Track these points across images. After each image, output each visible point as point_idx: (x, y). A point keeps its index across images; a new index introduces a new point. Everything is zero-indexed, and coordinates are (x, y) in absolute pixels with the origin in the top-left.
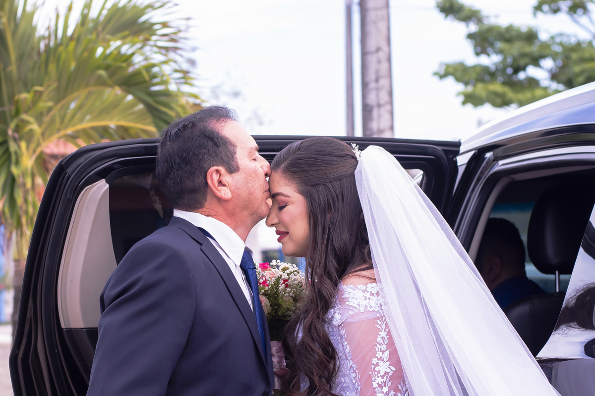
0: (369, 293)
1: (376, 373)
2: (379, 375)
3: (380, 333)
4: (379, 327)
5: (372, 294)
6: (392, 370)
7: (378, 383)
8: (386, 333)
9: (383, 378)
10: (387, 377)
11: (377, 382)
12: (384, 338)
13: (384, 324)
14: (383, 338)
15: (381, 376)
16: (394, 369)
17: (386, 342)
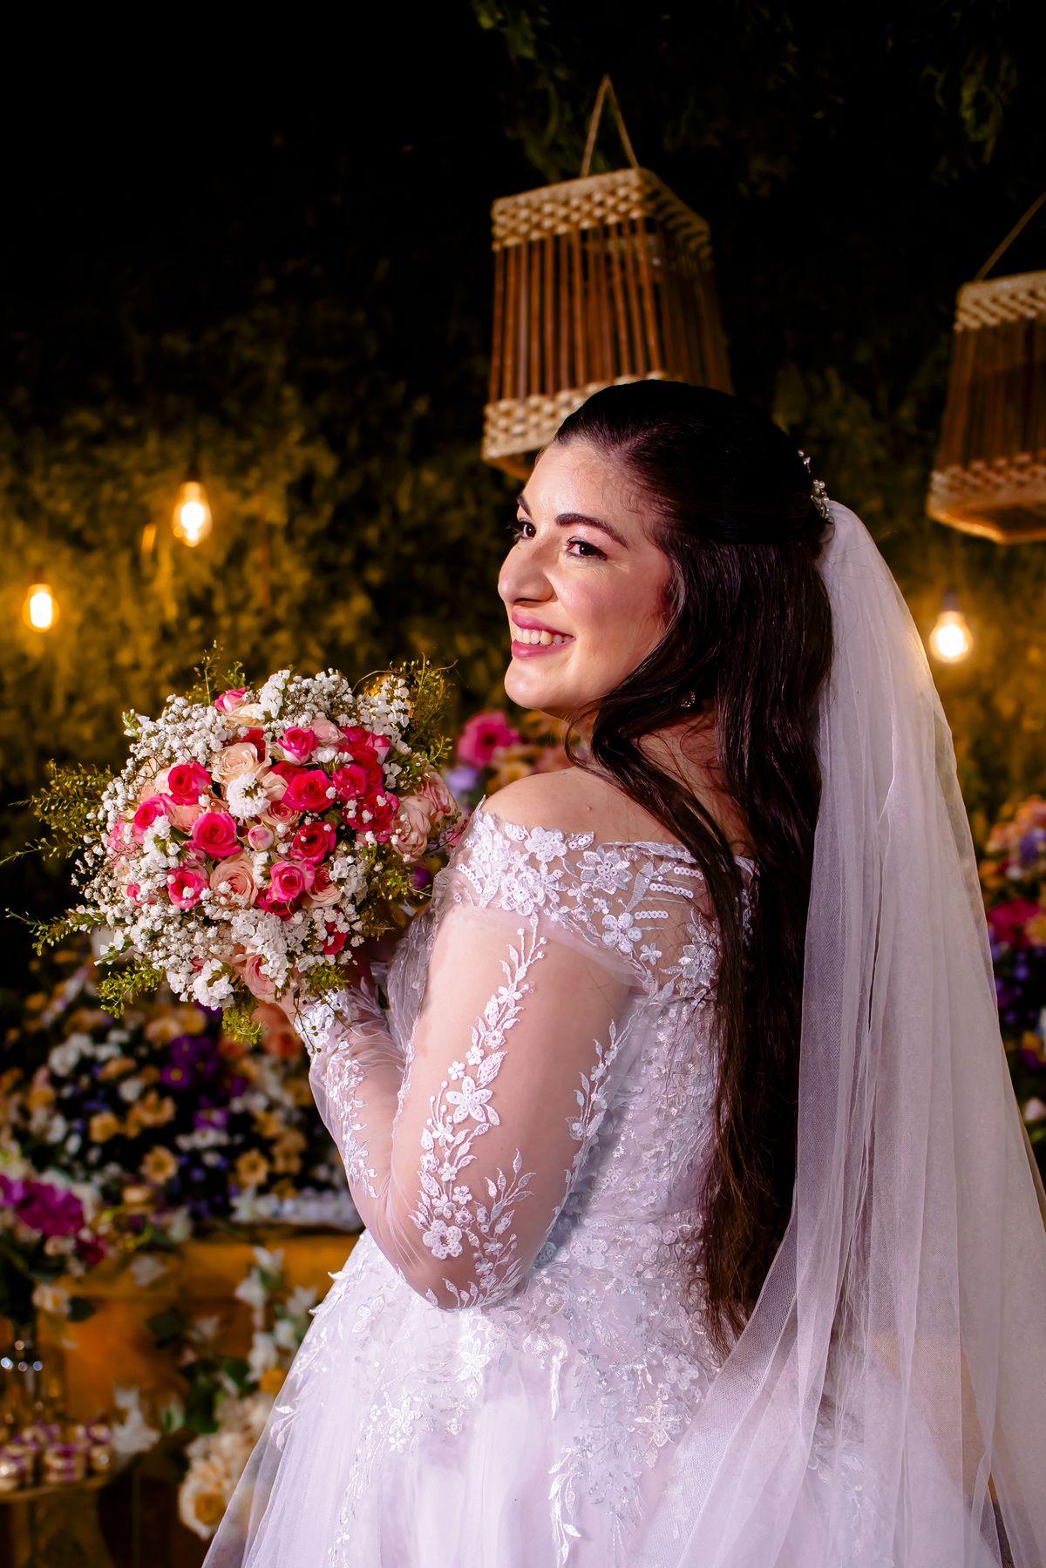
0: (526, 857)
1: (443, 1109)
2: (449, 1119)
3: (502, 990)
4: (506, 968)
5: (533, 862)
6: (488, 1121)
7: (435, 1141)
8: (518, 996)
9: (454, 1133)
10: (467, 1135)
11: (436, 1135)
12: (507, 1008)
13: (524, 966)
14: (502, 1009)
15: (452, 1123)
16: (495, 1120)
17: (508, 1025)
